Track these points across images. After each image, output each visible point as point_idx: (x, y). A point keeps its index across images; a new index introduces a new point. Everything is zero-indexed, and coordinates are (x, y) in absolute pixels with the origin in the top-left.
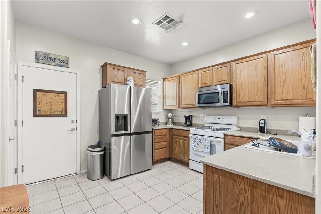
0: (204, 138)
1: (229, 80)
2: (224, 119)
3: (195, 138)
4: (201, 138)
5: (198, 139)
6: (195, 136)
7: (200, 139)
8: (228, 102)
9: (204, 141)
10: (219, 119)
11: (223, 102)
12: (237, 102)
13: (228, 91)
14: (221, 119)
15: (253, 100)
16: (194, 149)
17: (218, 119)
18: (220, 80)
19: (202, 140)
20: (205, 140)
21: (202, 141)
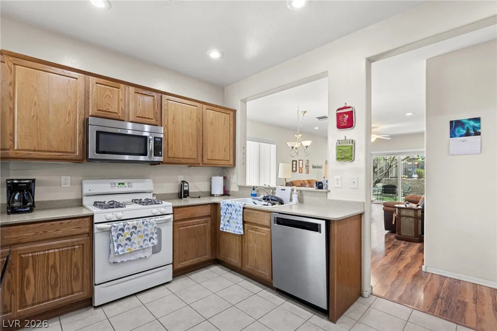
0: (143, 223)
1: (157, 120)
2: (134, 184)
3: (120, 228)
4: (137, 224)
5: (128, 229)
6: (122, 223)
7: (135, 227)
8: (161, 156)
9: (143, 228)
10: (121, 185)
11: (154, 156)
12: (168, 157)
13: (161, 138)
14: (126, 184)
15: (188, 157)
16: (120, 253)
17: (119, 184)
18: (141, 116)
19: (140, 227)
20: (146, 225)
21: (138, 229)
